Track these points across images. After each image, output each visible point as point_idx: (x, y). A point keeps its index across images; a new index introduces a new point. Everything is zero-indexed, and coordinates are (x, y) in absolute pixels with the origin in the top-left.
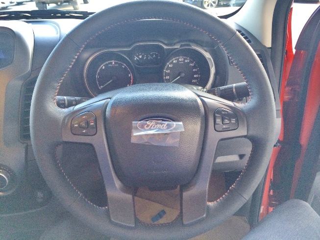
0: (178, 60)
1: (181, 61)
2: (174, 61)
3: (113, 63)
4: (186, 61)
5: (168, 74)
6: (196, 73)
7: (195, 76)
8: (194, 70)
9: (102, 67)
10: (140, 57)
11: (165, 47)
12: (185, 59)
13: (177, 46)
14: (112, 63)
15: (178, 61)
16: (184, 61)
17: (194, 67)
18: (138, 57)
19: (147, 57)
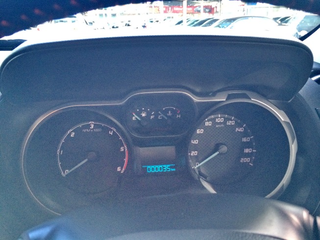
0: (213, 120)
1: (220, 123)
2: (207, 124)
3: (92, 126)
4: (229, 123)
5: (195, 148)
6: (248, 145)
7: (247, 151)
8: (244, 140)
9: (70, 134)
10: (144, 115)
11: (196, 99)
12: (226, 120)
13: (221, 98)
14: (89, 126)
15: (214, 123)
16: (225, 123)
17: (245, 134)
18: (139, 114)
19: (156, 115)
